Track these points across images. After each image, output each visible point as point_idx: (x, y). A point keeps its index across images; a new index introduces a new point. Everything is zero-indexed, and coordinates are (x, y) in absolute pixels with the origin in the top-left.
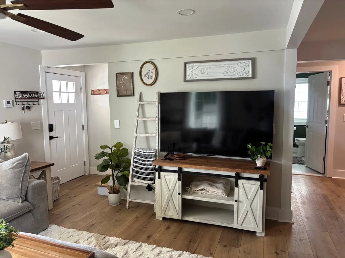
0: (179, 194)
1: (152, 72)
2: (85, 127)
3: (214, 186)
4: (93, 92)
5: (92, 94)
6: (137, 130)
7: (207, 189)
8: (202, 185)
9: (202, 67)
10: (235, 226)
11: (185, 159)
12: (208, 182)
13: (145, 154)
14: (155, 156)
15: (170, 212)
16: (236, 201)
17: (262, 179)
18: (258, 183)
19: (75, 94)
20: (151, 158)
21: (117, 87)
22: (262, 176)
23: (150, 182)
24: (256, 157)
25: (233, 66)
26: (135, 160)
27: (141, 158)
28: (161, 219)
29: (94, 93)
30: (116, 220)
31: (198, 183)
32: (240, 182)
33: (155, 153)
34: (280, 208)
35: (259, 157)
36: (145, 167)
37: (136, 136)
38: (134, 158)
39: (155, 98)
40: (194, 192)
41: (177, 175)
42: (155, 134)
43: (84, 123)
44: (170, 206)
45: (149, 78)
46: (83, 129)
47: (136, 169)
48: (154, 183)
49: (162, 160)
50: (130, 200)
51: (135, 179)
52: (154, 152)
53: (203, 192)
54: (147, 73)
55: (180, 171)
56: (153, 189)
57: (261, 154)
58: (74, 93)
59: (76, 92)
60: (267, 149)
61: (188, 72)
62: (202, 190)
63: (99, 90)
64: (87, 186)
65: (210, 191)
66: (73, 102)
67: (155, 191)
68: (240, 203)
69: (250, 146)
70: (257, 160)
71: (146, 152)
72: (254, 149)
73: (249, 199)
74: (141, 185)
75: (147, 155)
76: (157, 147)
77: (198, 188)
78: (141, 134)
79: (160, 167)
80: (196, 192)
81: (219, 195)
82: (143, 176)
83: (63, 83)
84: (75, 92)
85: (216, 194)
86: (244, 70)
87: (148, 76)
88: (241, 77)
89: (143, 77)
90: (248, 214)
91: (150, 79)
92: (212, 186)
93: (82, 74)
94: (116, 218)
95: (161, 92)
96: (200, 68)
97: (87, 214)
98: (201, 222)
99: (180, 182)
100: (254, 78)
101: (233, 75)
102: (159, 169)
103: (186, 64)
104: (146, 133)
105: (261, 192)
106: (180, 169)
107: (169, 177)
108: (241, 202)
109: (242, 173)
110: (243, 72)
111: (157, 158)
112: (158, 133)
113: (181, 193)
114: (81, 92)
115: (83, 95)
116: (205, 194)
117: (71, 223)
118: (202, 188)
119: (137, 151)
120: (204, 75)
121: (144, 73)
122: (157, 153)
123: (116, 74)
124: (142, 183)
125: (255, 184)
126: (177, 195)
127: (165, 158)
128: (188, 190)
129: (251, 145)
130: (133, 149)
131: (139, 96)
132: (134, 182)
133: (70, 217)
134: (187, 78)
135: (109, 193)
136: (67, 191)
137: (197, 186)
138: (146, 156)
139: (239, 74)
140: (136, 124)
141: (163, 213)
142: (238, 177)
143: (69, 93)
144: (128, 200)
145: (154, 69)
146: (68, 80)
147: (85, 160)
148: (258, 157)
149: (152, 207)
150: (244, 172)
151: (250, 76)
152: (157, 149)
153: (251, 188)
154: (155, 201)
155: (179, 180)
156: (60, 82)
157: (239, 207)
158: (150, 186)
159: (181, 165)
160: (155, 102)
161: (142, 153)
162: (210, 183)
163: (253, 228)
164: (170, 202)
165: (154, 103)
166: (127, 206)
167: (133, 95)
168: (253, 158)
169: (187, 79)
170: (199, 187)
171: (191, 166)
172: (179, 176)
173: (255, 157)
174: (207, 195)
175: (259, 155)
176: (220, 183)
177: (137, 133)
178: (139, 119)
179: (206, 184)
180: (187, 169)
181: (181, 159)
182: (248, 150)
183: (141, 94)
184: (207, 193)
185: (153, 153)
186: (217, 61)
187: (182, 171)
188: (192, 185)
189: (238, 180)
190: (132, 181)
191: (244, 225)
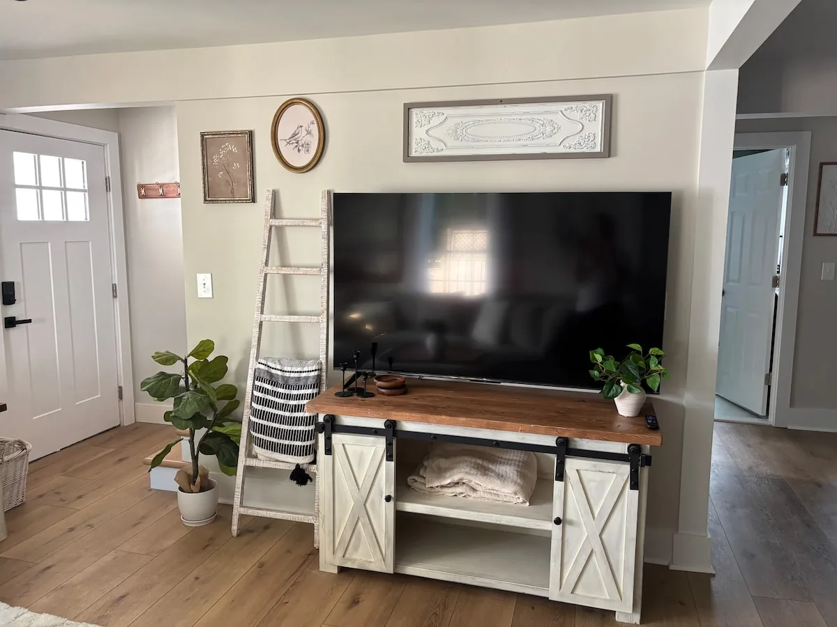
0: (388, 499)
1: (309, 133)
2: (122, 291)
3: (493, 471)
4: (143, 192)
5: (141, 197)
6: (263, 304)
7: (470, 481)
8: (455, 471)
9: (458, 120)
10: (554, 594)
11: (405, 393)
12: (473, 460)
13: (287, 375)
14: (318, 383)
15: (360, 550)
16: (558, 521)
17: (636, 458)
18: (625, 469)
19: (87, 194)
20: (305, 387)
21: (204, 175)
22: (635, 450)
23: (303, 460)
24: (617, 391)
25: (549, 117)
26: (256, 393)
27: (275, 389)
28: (335, 571)
29: (146, 192)
30: (197, 578)
31: (443, 462)
32: (572, 464)
33: (316, 373)
34: (677, 530)
35: (625, 389)
36: (287, 414)
37: (261, 322)
38: (255, 387)
39: (319, 209)
40: (433, 490)
41: (381, 443)
42: (318, 315)
43: (117, 277)
44: (360, 533)
45: (299, 150)
46: (115, 296)
47: (261, 422)
48: (314, 462)
49: (337, 394)
50: (243, 511)
51: (257, 449)
52: (316, 370)
53: (458, 490)
54: (294, 135)
55: (391, 430)
56: (311, 480)
57: (630, 379)
58: (84, 191)
59: (91, 191)
60: (648, 366)
61: (417, 133)
62: (457, 484)
63: (161, 186)
64: (121, 460)
65: (478, 488)
66: (83, 219)
67: (317, 484)
68: (568, 528)
69: (599, 358)
70: (620, 399)
71: (289, 369)
72: (611, 365)
73: (596, 515)
74: (275, 467)
75: (292, 378)
76: (325, 356)
77: (445, 478)
78: (276, 318)
79: (331, 419)
80: (436, 489)
81: (505, 500)
82: (282, 441)
83: (50, 163)
84: (86, 188)
85: (496, 498)
86: (581, 131)
87: (297, 143)
88: (572, 151)
89: (282, 145)
90: (594, 557)
91: (302, 152)
92: (484, 471)
93: (109, 139)
94: (195, 573)
95: (337, 191)
96: (451, 123)
97: (108, 558)
98: (452, 580)
99: (392, 464)
100: (609, 156)
101: (548, 145)
102: (329, 426)
103: (409, 109)
104: (292, 313)
105: (632, 496)
106: (392, 425)
107: (359, 449)
108: (571, 523)
109: (576, 439)
110: (578, 137)
111: (324, 389)
112: (325, 311)
113: (392, 495)
114: (108, 189)
115: (113, 198)
116: (464, 496)
117: (56, 590)
118: (456, 478)
119: (262, 367)
120: (464, 143)
121: (283, 133)
122: (324, 374)
123: (203, 135)
124: (277, 461)
125: (614, 473)
126: (380, 502)
127: (346, 390)
128: (416, 485)
129: (603, 353)
130: (251, 362)
131: (269, 204)
132: (256, 457)
133: (53, 569)
134: (414, 150)
135: (181, 489)
136: (58, 479)
137: (440, 472)
138: (291, 382)
139: (566, 143)
140: (262, 287)
141: (340, 554)
142: (565, 449)
143: (68, 193)
144: (237, 511)
145: (315, 122)
146: (63, 154)
147: (122, 384)
148: (622, 388)
149: (306, 531)
150: (583, 436)
151: (598, 149)
152: (324, 361)
153: (602, 484)
154: (317, 515)
155: (389, 458)
156: (39, 157)
157: (566, 538)
158: (303, 471)
159: (393, 413)
160: (317, 220)
161: (279, 373)
162: (480, 461)
163: (606, 600)
164: (360, 523)
165: (314, 224)
166: (235, 528)
167: (253, 200)
168: (609, 391)
169: (413, 154)
170: (448, 475)
171: (424, 415)
172: (389, 445)
173: (614, 388)
174: (470, 499)
175: (626, 385)
176: (507, 462)
177: (262, 312)
178: (269, 270)
179: (467, 466)
180: (411, 425)
181: (393, 391)
182: (593, 365)
183: (275, 196)
184: (471, 493)
185: (312, 374)
186: (501, 102)
187: (398, 430)
188: (426, 468)
189: (564, 458)
190: (250, 455)
191: (579, 591)
